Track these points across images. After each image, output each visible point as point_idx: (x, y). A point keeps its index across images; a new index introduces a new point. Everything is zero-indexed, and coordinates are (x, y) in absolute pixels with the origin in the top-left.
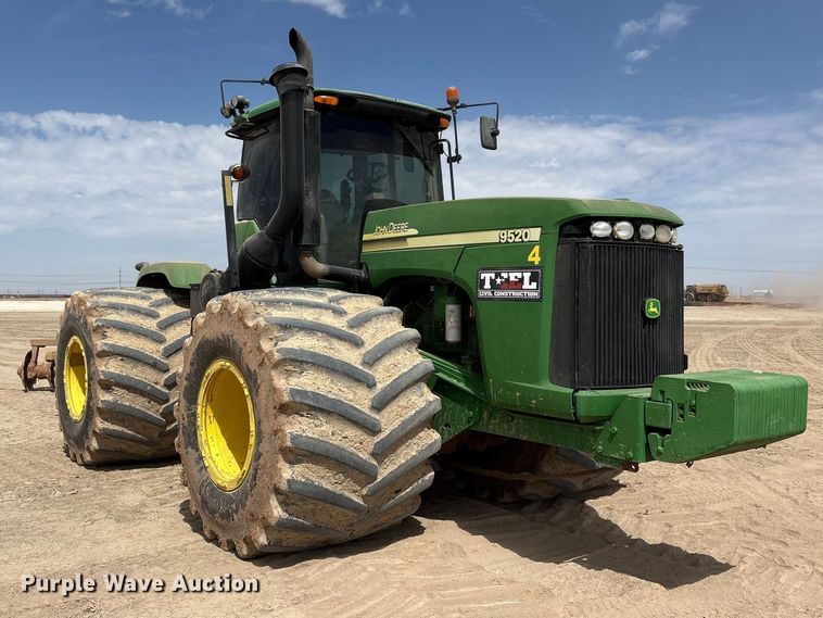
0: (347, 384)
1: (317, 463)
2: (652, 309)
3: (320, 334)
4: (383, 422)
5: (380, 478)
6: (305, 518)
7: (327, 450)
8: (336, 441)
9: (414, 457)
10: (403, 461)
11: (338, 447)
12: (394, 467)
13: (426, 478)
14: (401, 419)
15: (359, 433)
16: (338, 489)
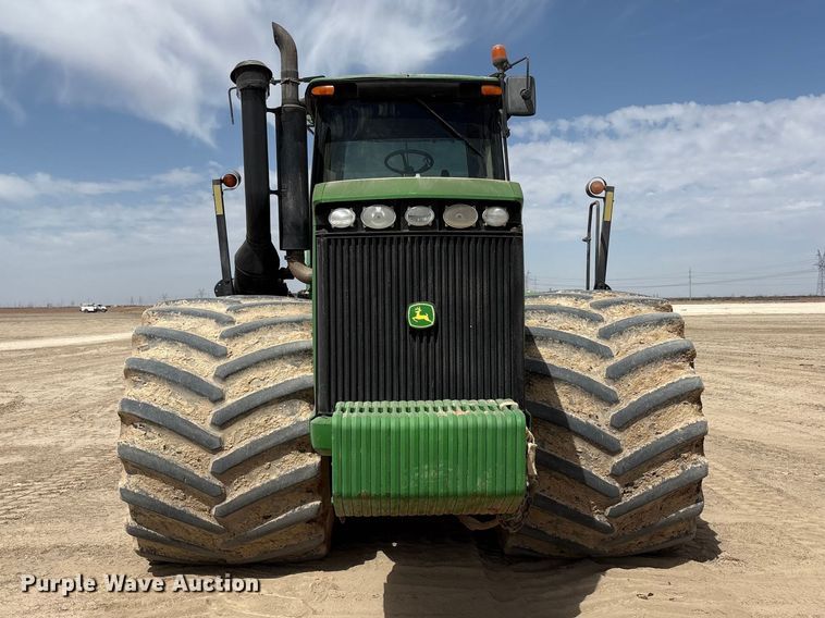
0: (189, 397)
1: (151, 476)
2: (419, 317)
3: (181, 345)
4: (228, 440)
5: (229, 500)
6: (156, 530)
7: (154, 464)
8: (167, 456)
9: (274, 481)
10: (258, 485)
11: (167, 462)
12: (247, 490)
13: (305, 507)
14: (253, 438)
15: (196, 449)
16: (179, 505)
